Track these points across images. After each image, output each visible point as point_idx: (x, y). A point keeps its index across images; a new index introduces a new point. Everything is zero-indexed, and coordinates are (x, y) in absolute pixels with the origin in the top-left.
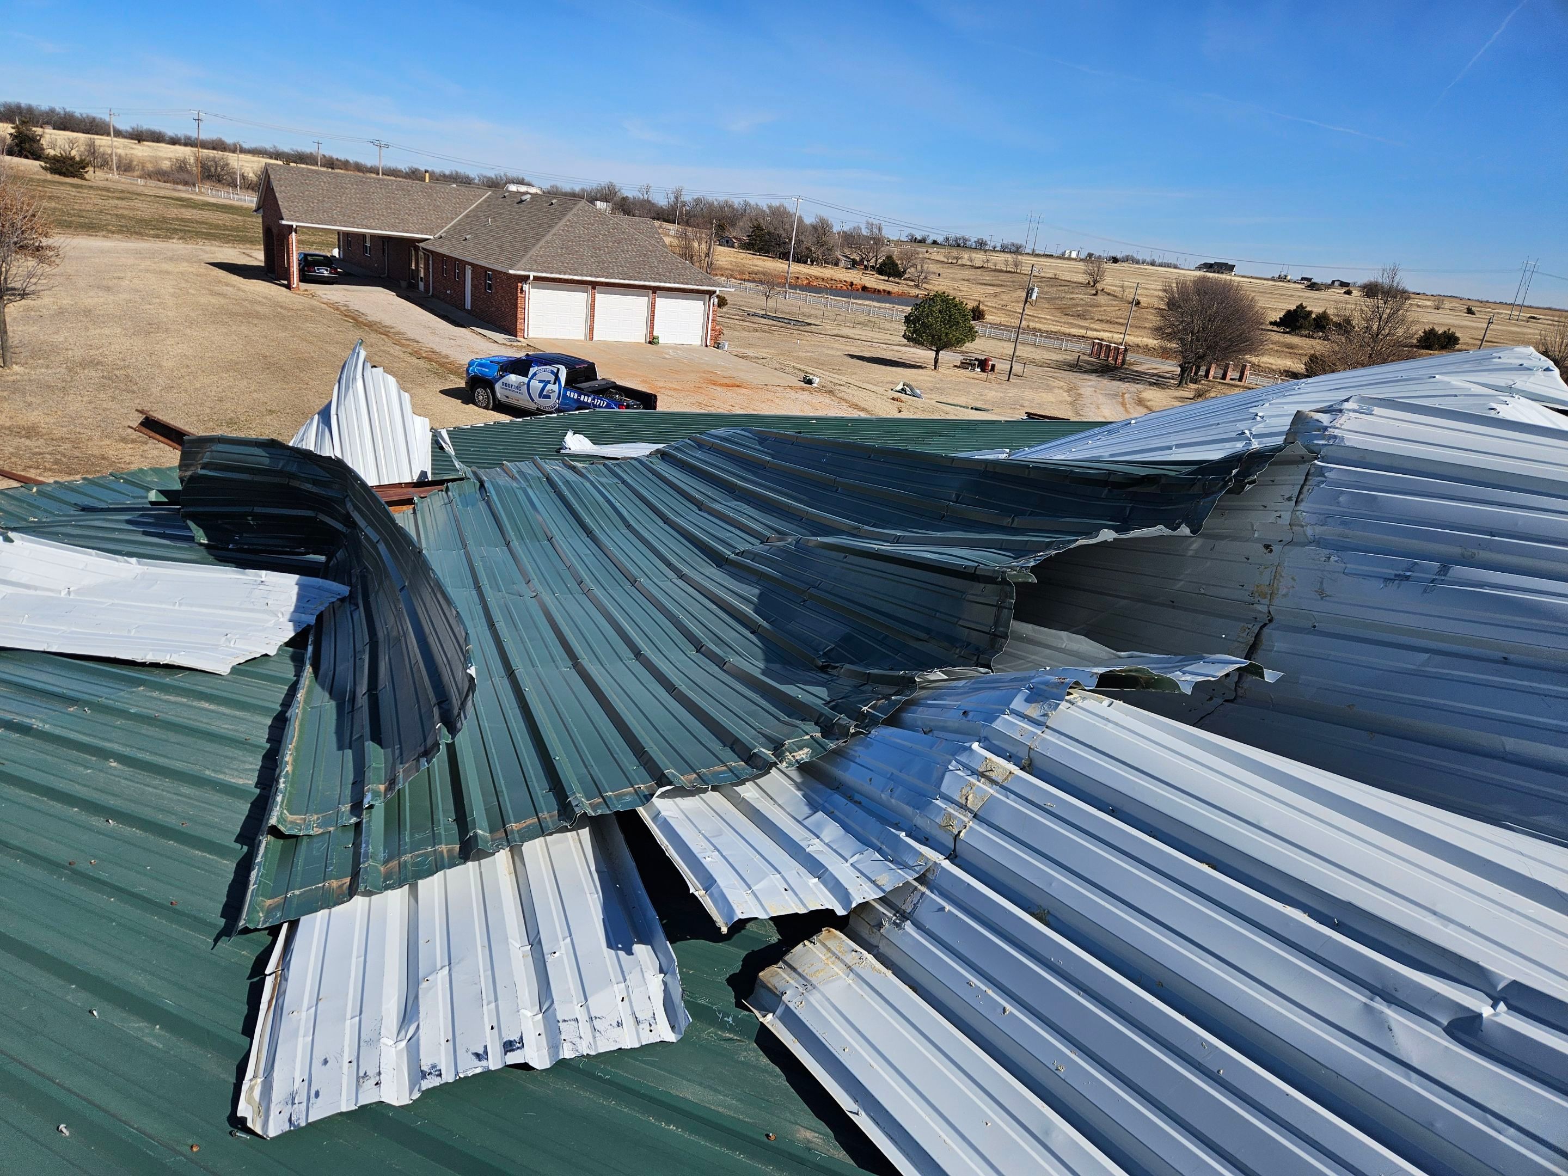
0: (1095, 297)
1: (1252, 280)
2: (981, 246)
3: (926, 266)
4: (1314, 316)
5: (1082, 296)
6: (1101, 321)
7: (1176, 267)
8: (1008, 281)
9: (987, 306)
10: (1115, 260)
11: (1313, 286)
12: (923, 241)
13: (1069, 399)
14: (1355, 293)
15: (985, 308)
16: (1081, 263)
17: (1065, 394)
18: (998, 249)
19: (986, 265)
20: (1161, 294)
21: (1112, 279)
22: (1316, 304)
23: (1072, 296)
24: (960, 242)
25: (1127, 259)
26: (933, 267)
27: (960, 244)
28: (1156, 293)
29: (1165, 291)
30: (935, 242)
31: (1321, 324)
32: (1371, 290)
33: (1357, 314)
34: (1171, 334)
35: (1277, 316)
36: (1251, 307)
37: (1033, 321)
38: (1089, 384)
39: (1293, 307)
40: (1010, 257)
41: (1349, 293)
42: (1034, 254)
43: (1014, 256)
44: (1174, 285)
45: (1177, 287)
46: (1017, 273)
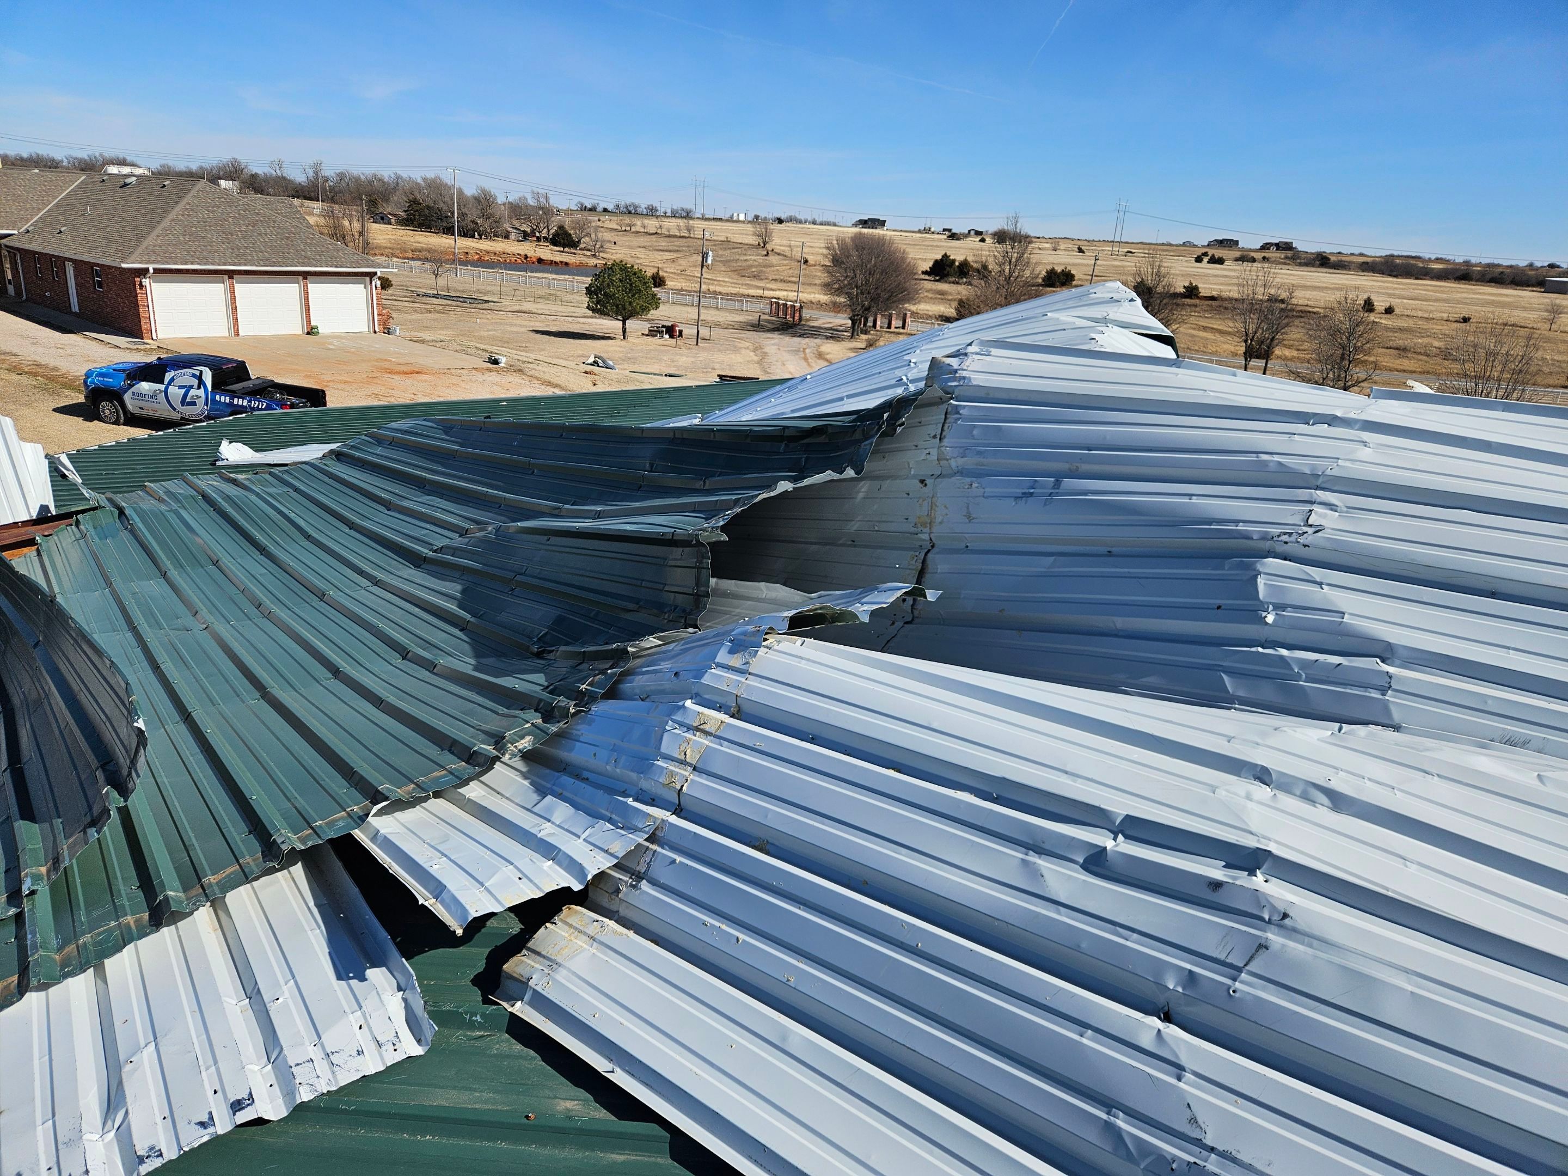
0: (766, 258)
1: (902, 234)
2: (652, 212)
3: (600, 235)
4: (957, 264)
5: (755, 258)
6: (776, 280)
7: (835, 225)
8: (684, 246)
9: (666, 272)
10: (780, 221)
11: (953, 236)
12: (593, 209)
13: (756, 358)
14: (989, 240)
15: (665, 275)
16: (749, 225)
17: (752, 354)
18: (669, 214)
19: (659, 231)
20: (825, 251)
21: (780, 238)
22: (959, 252)
23: (745, 258)
24: (631, 209)
25: (791, 220)
26: (607, 236)
27: (631, 211)
28: (821, 251)
29: (828, 248)
30: (605, 210)
31: (963, 271)
32: (1001, 237)
33: (991, 260)
34: (838, 289)
35: (927, 266)
36: (903, 259)
37: (712, 284)
38: (773, 342)
39: (939, 257)
40: (681, 222)
41: (983, 240)
42: (704, 218)
43: (686, 221)
44: (835, 242)
45: (838, 244)
46: (690, 237)
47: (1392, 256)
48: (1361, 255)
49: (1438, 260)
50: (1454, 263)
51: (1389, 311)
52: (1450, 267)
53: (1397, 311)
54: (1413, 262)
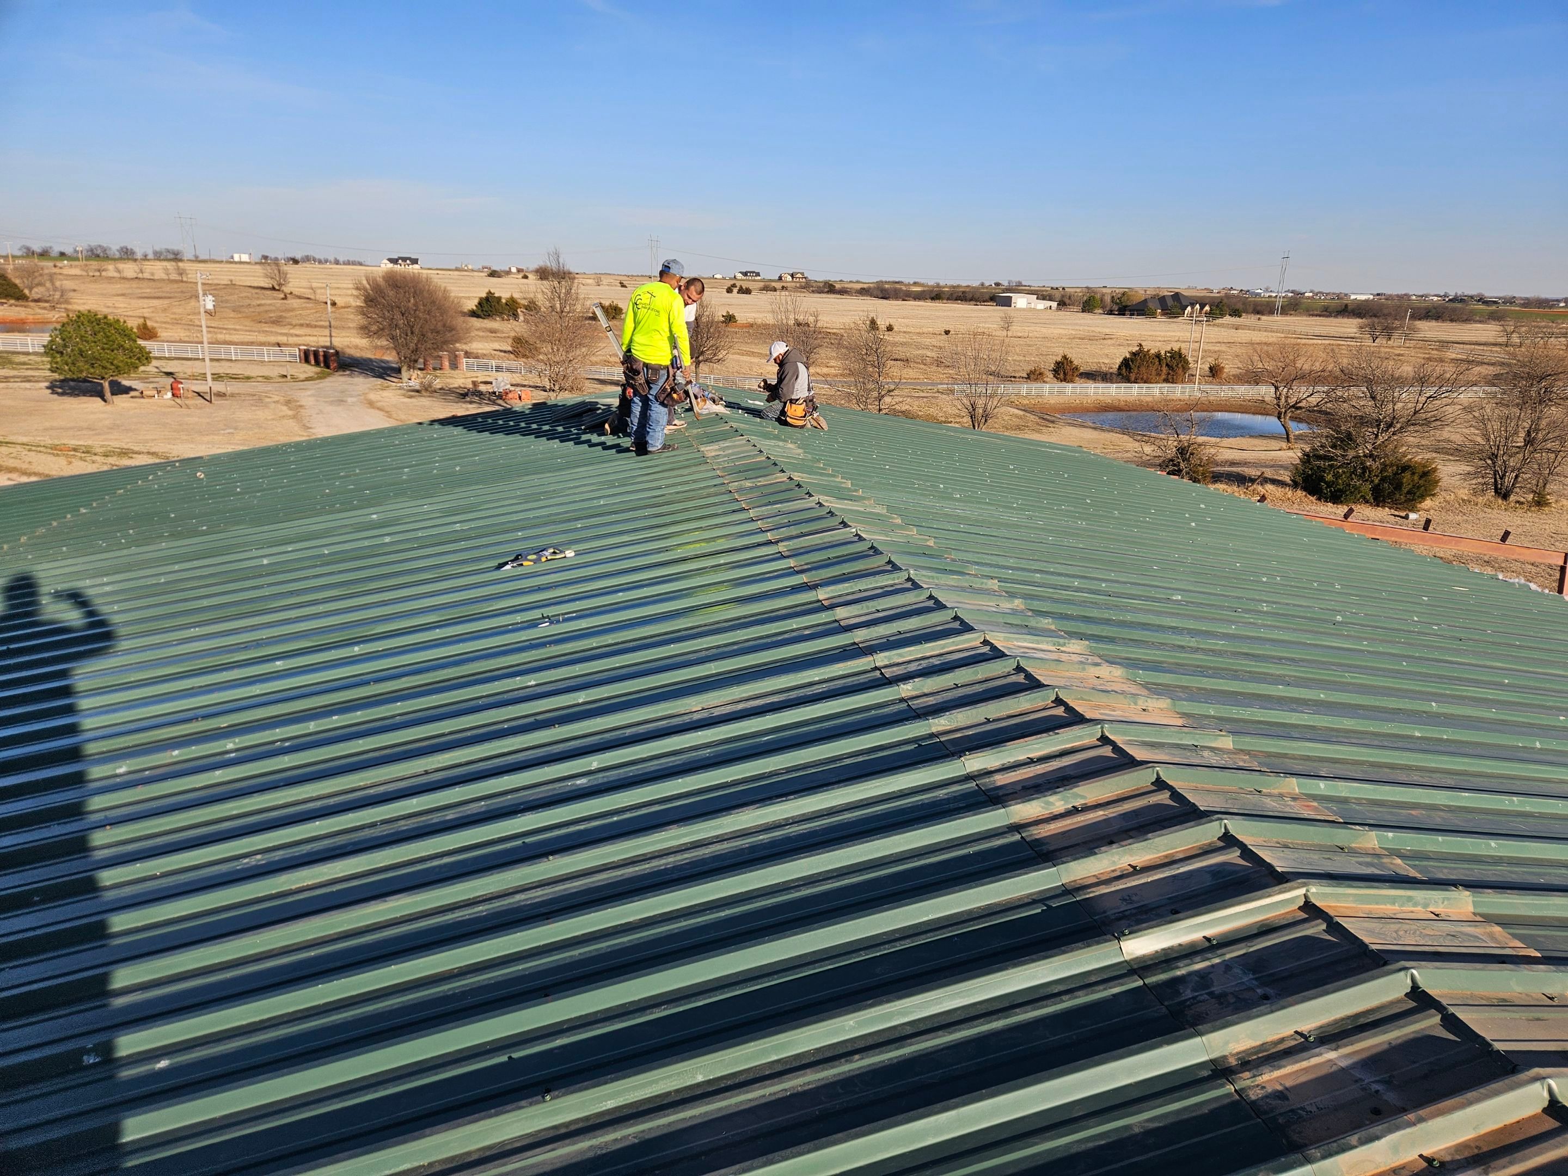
0: (285, 301)
1: (439, 272)
2: (127, 255)
3: (58, 284)
4: (504, 301)
5: (272, 301)
6: (302, 325)
7: (361, 264)
8: (176, 292)
9: (157, 322)
10: (296, 261)
11: (493, 274)
12: (44, 254)
13: (290, 413)
14: (530, 276)
15: (155, 325)
16: (258, 267)
17: (285, 408)
18: (151, 256)
19: (140, 276)
20: (355, 292)
21: (297, 280)
22: (504, 290)
23: (258, 302)
24: (99, 252)
25: (307, 259)
26: (68, 284)
27: (97, 255)
28: (349, 292)
29: (357, 289)
30: (62, 254)
31: (510, 309)
34: (378, 331)
36: (446, 298)
37: (221, 333)
38: (309, 393)
39: (484, 295)
40: (171, 265)
41: (526, 277)
42: (197, 260)
43: (174, 264)
44: (365, 282)
45: (369, 284)
46: (182, 281)
47: (882, 282)
48: (858, 282)
49: (915, 284)
50: (928, 286)
51: (890, 328)
52: (926, 289)
53: (896, 329)
54: (898, 286)
